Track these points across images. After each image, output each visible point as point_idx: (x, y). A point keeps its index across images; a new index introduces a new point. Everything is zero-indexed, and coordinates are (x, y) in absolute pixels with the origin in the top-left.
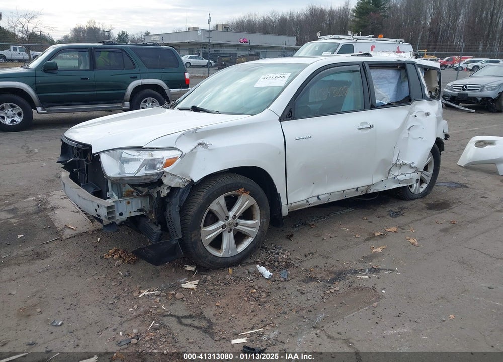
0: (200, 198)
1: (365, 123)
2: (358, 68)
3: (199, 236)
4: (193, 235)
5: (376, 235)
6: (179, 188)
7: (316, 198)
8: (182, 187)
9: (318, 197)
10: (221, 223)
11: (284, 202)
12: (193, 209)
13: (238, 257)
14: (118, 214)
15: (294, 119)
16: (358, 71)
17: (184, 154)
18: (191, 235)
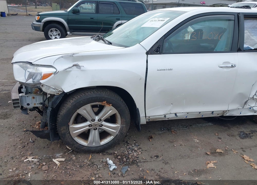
0: (69, 104)
1: (228, 63)
2: (232, 17)
3: (67, 130)
4: (62, 129)
5: (217, 151)
6: (54, 95)
7: (174, 115)
8: (56, 94)
9: (176, 114)
10: (88, 123)
11: (142, 115)
12: (63, 112)
13: (100, 147)
14: (26, 104)
15: (160, 54)
16: (232, 20)
17: (57, 71)
18: (61, 128)
